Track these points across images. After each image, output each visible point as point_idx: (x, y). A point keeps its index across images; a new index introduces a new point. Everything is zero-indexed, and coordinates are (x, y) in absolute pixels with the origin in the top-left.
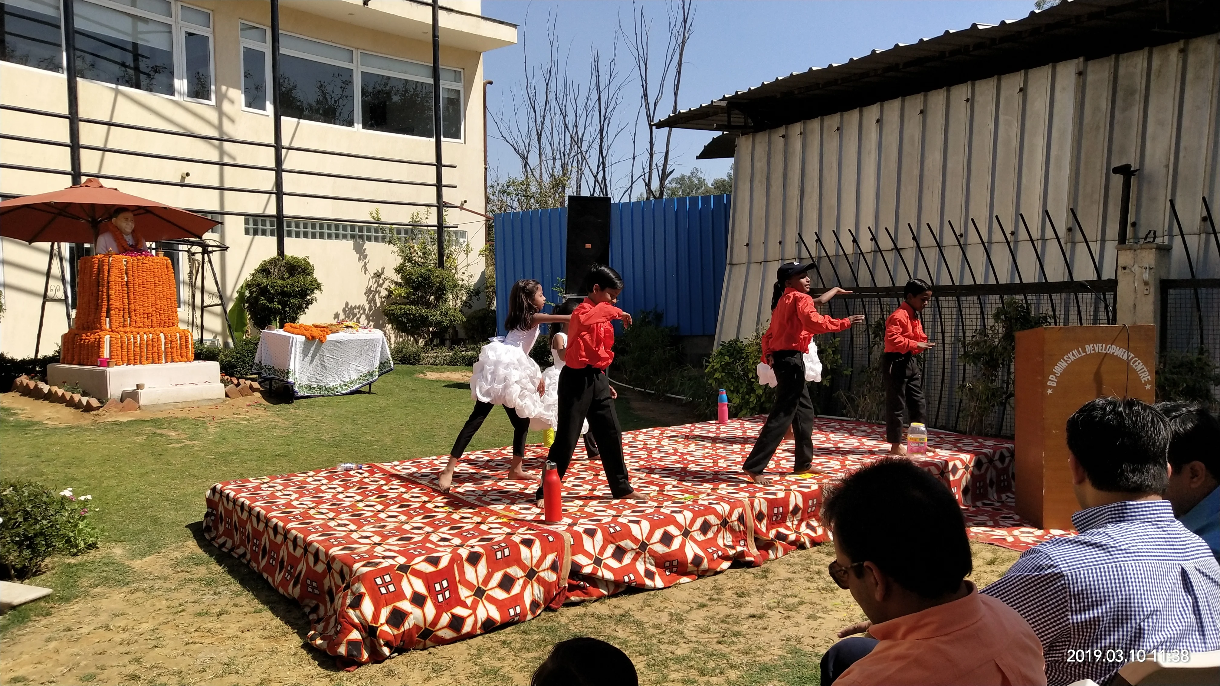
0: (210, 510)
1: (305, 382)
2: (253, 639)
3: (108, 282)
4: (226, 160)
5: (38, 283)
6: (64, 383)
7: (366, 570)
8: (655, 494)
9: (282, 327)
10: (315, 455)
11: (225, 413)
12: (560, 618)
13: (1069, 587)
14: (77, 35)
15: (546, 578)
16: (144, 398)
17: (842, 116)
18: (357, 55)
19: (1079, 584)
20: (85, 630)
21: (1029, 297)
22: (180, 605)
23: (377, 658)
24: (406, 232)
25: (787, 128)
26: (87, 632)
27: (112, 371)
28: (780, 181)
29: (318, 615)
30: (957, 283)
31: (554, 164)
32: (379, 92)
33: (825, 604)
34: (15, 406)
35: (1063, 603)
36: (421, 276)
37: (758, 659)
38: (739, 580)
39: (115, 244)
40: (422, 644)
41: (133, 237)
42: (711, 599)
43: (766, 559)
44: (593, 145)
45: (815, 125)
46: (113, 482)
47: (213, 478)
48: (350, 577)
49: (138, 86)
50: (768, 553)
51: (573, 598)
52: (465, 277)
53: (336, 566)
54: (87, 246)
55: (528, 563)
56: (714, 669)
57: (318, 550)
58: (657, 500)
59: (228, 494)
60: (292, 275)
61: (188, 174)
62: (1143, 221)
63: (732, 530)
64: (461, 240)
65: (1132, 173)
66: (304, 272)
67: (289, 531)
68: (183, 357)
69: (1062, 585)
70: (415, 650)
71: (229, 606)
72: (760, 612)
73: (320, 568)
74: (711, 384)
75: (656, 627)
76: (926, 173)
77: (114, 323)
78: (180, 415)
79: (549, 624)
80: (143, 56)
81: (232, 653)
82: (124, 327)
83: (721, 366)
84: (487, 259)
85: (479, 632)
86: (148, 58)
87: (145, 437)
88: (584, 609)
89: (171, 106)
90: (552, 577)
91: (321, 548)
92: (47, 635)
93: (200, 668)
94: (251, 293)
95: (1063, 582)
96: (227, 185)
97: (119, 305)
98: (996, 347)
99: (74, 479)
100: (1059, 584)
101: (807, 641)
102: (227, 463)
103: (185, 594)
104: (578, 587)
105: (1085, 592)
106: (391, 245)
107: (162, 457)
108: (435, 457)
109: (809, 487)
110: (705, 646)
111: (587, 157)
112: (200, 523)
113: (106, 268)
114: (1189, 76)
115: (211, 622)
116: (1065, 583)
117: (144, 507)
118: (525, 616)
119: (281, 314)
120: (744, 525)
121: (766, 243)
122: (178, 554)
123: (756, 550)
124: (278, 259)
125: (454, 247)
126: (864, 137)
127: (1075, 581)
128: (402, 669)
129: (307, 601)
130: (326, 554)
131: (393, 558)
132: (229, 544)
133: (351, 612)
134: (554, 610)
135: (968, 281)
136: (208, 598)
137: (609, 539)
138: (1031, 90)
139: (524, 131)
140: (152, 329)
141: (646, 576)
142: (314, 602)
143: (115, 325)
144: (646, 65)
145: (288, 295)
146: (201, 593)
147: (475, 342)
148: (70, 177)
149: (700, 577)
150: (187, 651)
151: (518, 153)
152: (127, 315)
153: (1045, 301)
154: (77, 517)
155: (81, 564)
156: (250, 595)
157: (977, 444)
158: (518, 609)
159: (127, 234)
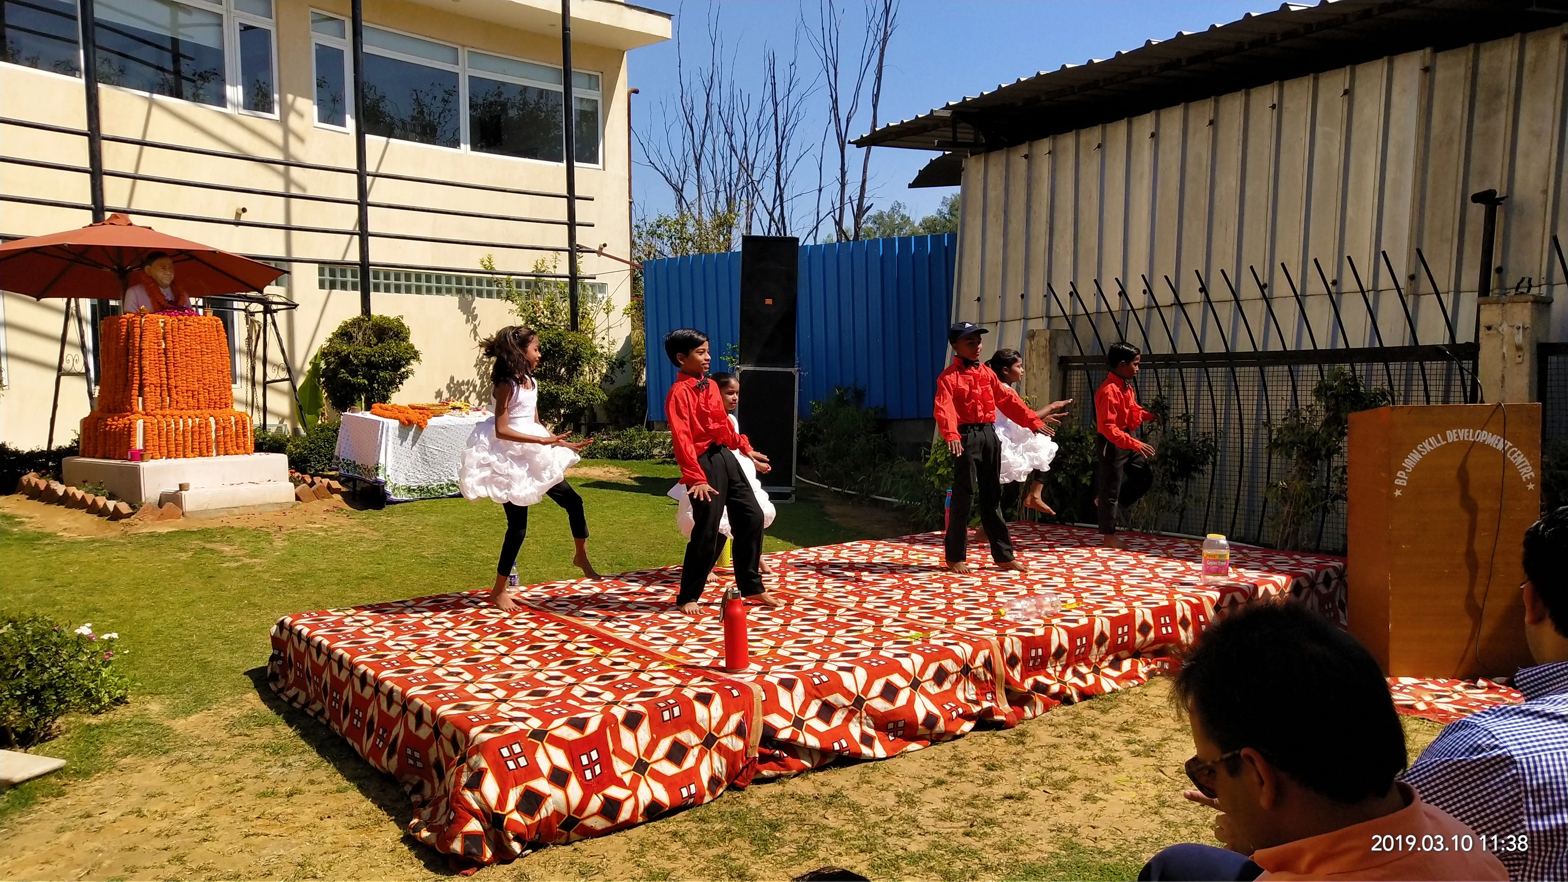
0: (276, 652)
1: (402, 482)
2: (335, 828)
3: (141, 350)
4: (294, 191)
5: (50, 352)
6: (85, 482)
7: (487, 736)
8: (871, 630)
9: (368, 408)
10: (414, 577)
11: (296, 522)
12: (749, 800)
13: (1525, 780)
14: (97, 29)
15: (730, 747)
16: (189, 501)
17: (1104, 129)
18: (463, 54)
19: (1540, 775)
20: (109, 817)
21: (1358, 367)
22: (238, 782)
23: (504, 856)
24: (528, 284)
25: (1030, 146)
26: (112, 818)
27: (147, 467)
28: (1022, 215)
29: (423, 797)
30: (1260, 349)
31: (717, 197)
32: (491, 103)
33: (1105, 780)
34: (20, 512)
35: (1514, 802)
36: (550, 342)
37: (1021, 857)
38: (987, 746)
39: (148, 300)
40: (565, 836)
41: (172, 290)
42: (950, 774)
43: (1021, 718)
44: (768, 174)
45: (1068, 141)
46: (148, 614)
47: (279, 608)
48: (466, 746)
49: (179, 95)
50: (1024, 710)
51: (765, 773)
52: (605, 343)
53: (447, 731)
54: (112, 303)
55: (704, 725)
56: (962, 872)
57: (421, 708)
58: (873, 640)
59: (300, 631)
60: (381, 340)
61: (244, 210)
62: (1512, 264)
63: (976, 679)
64: (600, 296)
65: (1498, 201)
66: (397, 336)
67: (382, 681)
68: (239, 448)
69: (1513, 776)
70: (554, 844)
71: (303, 783)
72: (1018, 791)
73: (424, 733)
74: (933, 483)
75: (880, 812)
76: (1217, 203)
77: (148, 403)
78: (237, 524)
79: (735, 809)
80: (185, 57)
81: (307, 848)
82: (161, 409)
83: (947, 458)
84: (633, 320)
85: (640, 819)
86: (192, 59)
87: (190, 554)
88: (781, 787)
89: (221, 121)
90: (737, 744)
91: (426, 705)
92: (58, 824)
93: (265, 870)
94: (328, 364)
95: (1514, 771)
96: (294, 223)
97: (155, 380)
98: (1317, 433)
99: (96, 610)
100: (1508, 774)
101: (1085, 831)
102: (299, 588)
103: (245, 767)
104: (773, 758)
105: (1548, 787)
106: (509, 302)
107: (213, 580)
108: (573, 581)
109: (1076, 621)
110: (948, 839)
111: (760, 188)
112: (264, 669)
113: (137, 331)
115: (278, 805)
116: (1517, 774)
117: (189, 647)
118: (702, 797)
119: (366, 391)
120: (993, 672)
121: (1003, 297)
122: (234, 712)
123: (1007, 706)
124: (363, 320)
125: (590, 304)
126: (1133, 157)
127: (1533, 770)
128: (539, 871)
129: (407, 777)
130: (433, 713)
131: (524, 720)
132: (302, 698)
133: (468, 795)
134: (741, 789)
135: (1275, 346)
136: (276, 772)
137: (813, 692)
138: (1359, 92)
139: (678, 156)
140: (198, 412)
141: (862, 742)
142: (417, 778)
143: (150, 406)
144: (835, 69)
145: (377, 366)
146: (266, 764)
147: (620, 427)
148: (89, 213)
149: (933, 743)
150: (247, 845)
151: (670, 183)
152: (165, 394)
153: (1380, 372)
154: (99, 662)
155: (104, 726)
156: (332, 768)
157: (1293, 562)
158: (693, 787)
159: (165, 287)
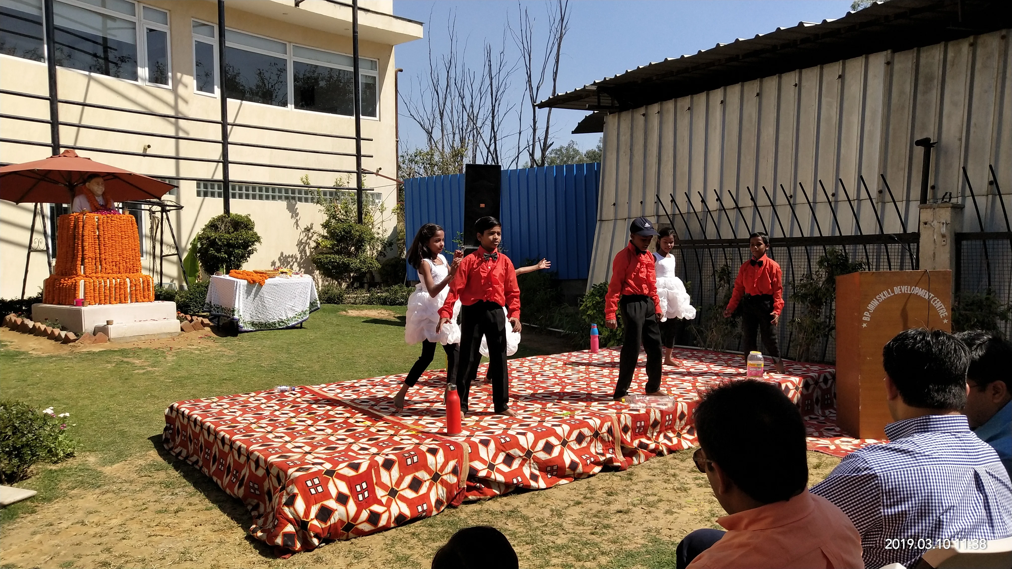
0: (168, 425)
1: (249, 320)
2: (204, 532)
3: (83, 236)
4: (181, 135)
5: (24, 237)
6: (46, 319)
7: (298, 474)
8: (539, 410)
9: (228, 273)
10: (256, 379)
11: (181, 345)
12: (460, 514)
13: (882, 486)
14: (56, 31)
15: (449, 481)
16: (113, 332)
17: (692, 98)
18: (290, 48)
19: (890, 484)
20: (64, 525)
21: (847, 247)
22: (144, 504)
23: (308, 547)
24: (331, 193)
25: (646, 108)
26: (66, 526)
27: (86, 310)
28: (641, 151)
29: (259, 512)
30: (788, 236)
31: (454, 137)
32: (308, 78)
33: (679, 501)
34: (5, 339)
35: (876, 499)
36: (344, 231)
37: (624, 547)
38: (608, 481)
39: (88, 205)
40: (346, 535)
41: (103, 198)
42: (585, 498)
43: (631, 464)
44: (486, 122)
45: (669, 105)
46: (87, 402)
47: (170, 398)
48: (286, 480)
49: (107, 73)
50: (632, 460)
51: (470, 497)
52: (380, 231)
53: (274, 471)
54: (65, 205)
55: (433, 468)
56: (588, 556)
57: (258, 457)
58: (540, 416)
59: (183, 412)
60: (236, 229)
61: (149, 146)
62: (941, 184)
63: (602, 440)
64: (377, 201)
65: (932, 145)
66: (246, 227)
67: (234, 442)
68: (146, 298)
69: (876, 484)
70: (339, 540)
71: (184, 505)
72: (626, 508)
73: (261, 472)
74: (585, 319)
75: (540, 520)
76: (762, 145)
77: (87, 269)
78: (143, 346)
79: (451, 519)
80: (111, 48)
81: (187, 543)
82: (96, 273)
83: (593, 304)
84: (398, 216)
85: (392, 525)
86: (116, 50)
87: (114, 365)
88: (480, 506)
89: (135, 89)
90: (453, 480)
91: (261, 456)
92: (32, 530)
93: (161, 556)
94: (202, 244)
95: (877, 482)
96: (182, 155)
97: (91, 255)
98: (820, 288)
99: (55, 400)
100: (873, 483)
101: (665, 532)
102: (182, 386)
103: (148, 495)
104: (475, 488)
105: (894, 490)
106: (319, 205)
107: (128, 381)
108: (355, 381)
109: (665, 405)
110: (580, 537)
111: (481, 132)
112: (160, 436)
113: (81, 224)
114: (978, 66)
115: (169, 518)
116: (878, 483)
117: (113, 423)
118: (431, 512)
119: (227, 262)
120: (613, 436)
121: (629, 203)
122: (142, 462)
123: (622, 457)
124: (225, 217)
125: (371, 206)
126: (710, 115)
127: (886, 481)
128: (329, 556)
129: (249, 500)
130: (266, 461)
131: (321, 464)
132: (184, 453)
133: (286, 510)
134: (455, 507)
135: (797, 234)
136: (167, 498)
137: (500, 448)
138: (848, 77)
139: (429, 111)
140: (119, 275)
141: (531, 478)
142: (256, 501)
143: (89, 271)
144: (530, 56)
145: (233, 246)
146: (161, 494)
147: (389, 285)
148: (50, 149)
149: (576, 479)
150: (150, 542)
151: (424, 129)
152: (98, 264)
153: (861, 251)
154: (57, 431)
155: (60, 470)
156: (202, 496)
157: (805, 369)
158: (425, 506)
159: (98, 196)
